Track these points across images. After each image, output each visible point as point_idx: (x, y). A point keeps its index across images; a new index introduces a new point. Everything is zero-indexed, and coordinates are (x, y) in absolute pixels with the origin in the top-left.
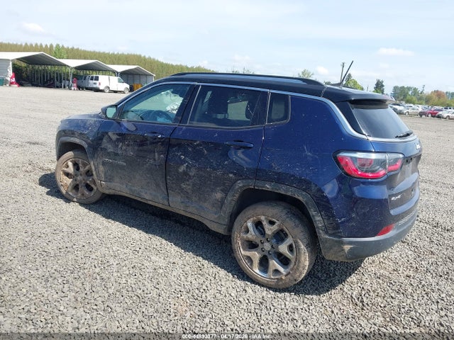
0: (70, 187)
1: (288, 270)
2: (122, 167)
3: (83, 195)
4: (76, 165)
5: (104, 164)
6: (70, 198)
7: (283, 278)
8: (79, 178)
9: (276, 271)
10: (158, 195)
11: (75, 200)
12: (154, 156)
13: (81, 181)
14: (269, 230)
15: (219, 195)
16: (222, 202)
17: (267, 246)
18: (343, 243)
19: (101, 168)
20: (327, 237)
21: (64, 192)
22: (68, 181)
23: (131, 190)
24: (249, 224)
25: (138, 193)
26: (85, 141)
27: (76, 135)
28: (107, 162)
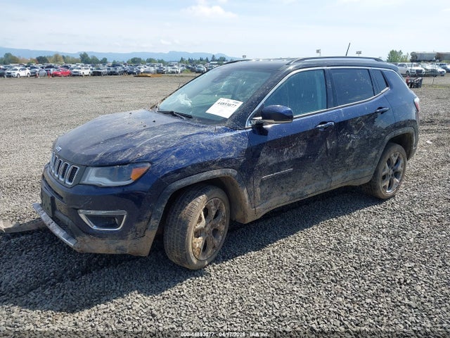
1: (400, 179)
3: (214, 247)
5: (262, 184)
12: (326, 145)
14: (394, 161)
15: (374, 154)
16: (376, 157)
17: (391, 172)
19: (259, 190)
22: (201, 242)
23: (293, 195)
24: (386, 164)
25: (302, 194)
26: (233, 168)
27: (213, 166)
28: (268, 179)
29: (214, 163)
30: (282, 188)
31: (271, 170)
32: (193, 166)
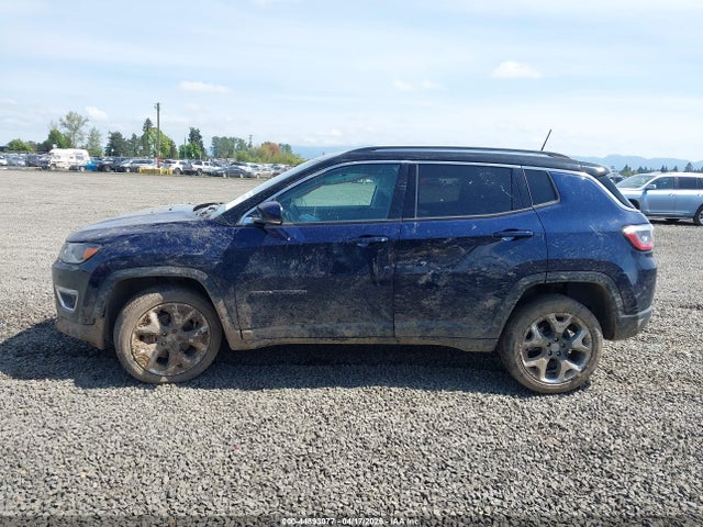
0: (153, 359)
1: (583, 365)
2: (299, 298)
3: (180, 366)
4: (164, 316)
5: (251, 300)
6: (152, 379)
7: (580, 375)
8: (170, 338)
9: (570, 371)
10: (375, 325)
11: (164, 379)
12: (372, 268)
13: (174, 344)
14: (559, 327)
15: (490, 303)
16: (496, 310)
17: (556, 347)
18: (637, 318)
19: (245, 308)
20: (625, 316)
21: (139, 371)
22: (150, 349)
23: (314, 330)
24: (534, 328)
25: (332, 333)
26: (201, 269)
27: (171, 262)
28: (261, 296)
29: (172, 258)
30: (292, 315)
31: (268, 284)
32: (145, 256)
